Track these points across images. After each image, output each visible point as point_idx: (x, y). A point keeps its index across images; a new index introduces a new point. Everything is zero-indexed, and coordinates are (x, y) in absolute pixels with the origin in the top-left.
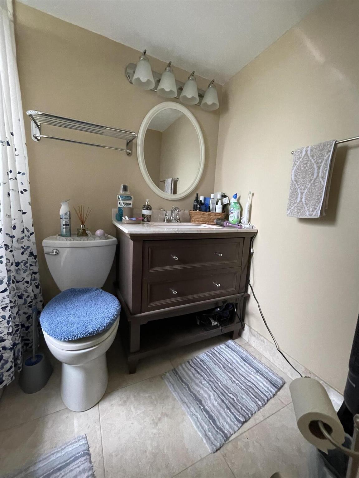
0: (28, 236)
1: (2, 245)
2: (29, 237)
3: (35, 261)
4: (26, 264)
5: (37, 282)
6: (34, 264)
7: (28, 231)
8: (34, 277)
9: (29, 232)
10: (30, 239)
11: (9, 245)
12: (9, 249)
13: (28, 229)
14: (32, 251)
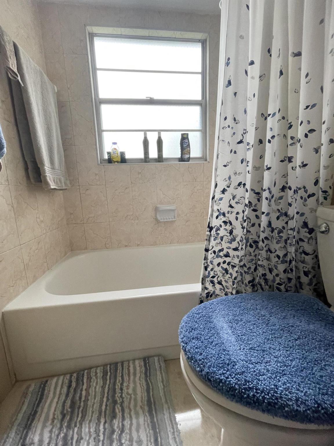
0: (305, 198)
1: (239, 201)
2: (306, 200)
3: (309, 236)
4: (280, 234)
5: (306, 267)
6: (306, 240)
7: (306, 191)
8: (304, 257)
9: (307, 193)
10: (307, 202)
11: (253, 203)
12: (252, 207)
13: (307, 188)
14: (306, 221)
